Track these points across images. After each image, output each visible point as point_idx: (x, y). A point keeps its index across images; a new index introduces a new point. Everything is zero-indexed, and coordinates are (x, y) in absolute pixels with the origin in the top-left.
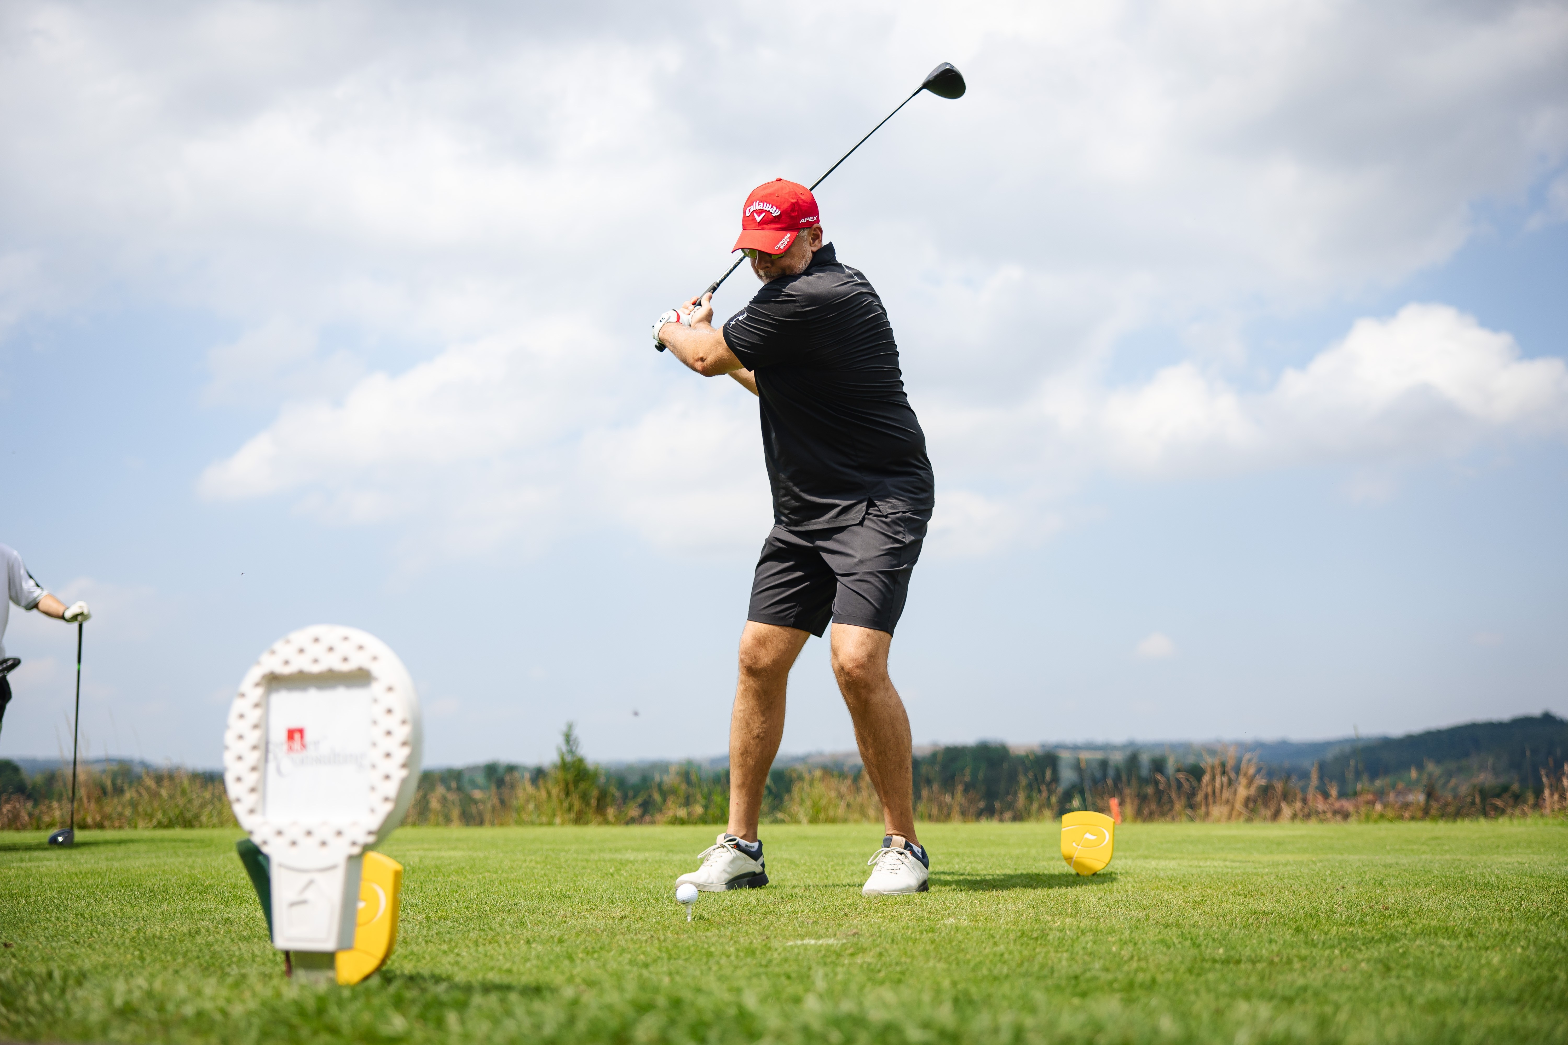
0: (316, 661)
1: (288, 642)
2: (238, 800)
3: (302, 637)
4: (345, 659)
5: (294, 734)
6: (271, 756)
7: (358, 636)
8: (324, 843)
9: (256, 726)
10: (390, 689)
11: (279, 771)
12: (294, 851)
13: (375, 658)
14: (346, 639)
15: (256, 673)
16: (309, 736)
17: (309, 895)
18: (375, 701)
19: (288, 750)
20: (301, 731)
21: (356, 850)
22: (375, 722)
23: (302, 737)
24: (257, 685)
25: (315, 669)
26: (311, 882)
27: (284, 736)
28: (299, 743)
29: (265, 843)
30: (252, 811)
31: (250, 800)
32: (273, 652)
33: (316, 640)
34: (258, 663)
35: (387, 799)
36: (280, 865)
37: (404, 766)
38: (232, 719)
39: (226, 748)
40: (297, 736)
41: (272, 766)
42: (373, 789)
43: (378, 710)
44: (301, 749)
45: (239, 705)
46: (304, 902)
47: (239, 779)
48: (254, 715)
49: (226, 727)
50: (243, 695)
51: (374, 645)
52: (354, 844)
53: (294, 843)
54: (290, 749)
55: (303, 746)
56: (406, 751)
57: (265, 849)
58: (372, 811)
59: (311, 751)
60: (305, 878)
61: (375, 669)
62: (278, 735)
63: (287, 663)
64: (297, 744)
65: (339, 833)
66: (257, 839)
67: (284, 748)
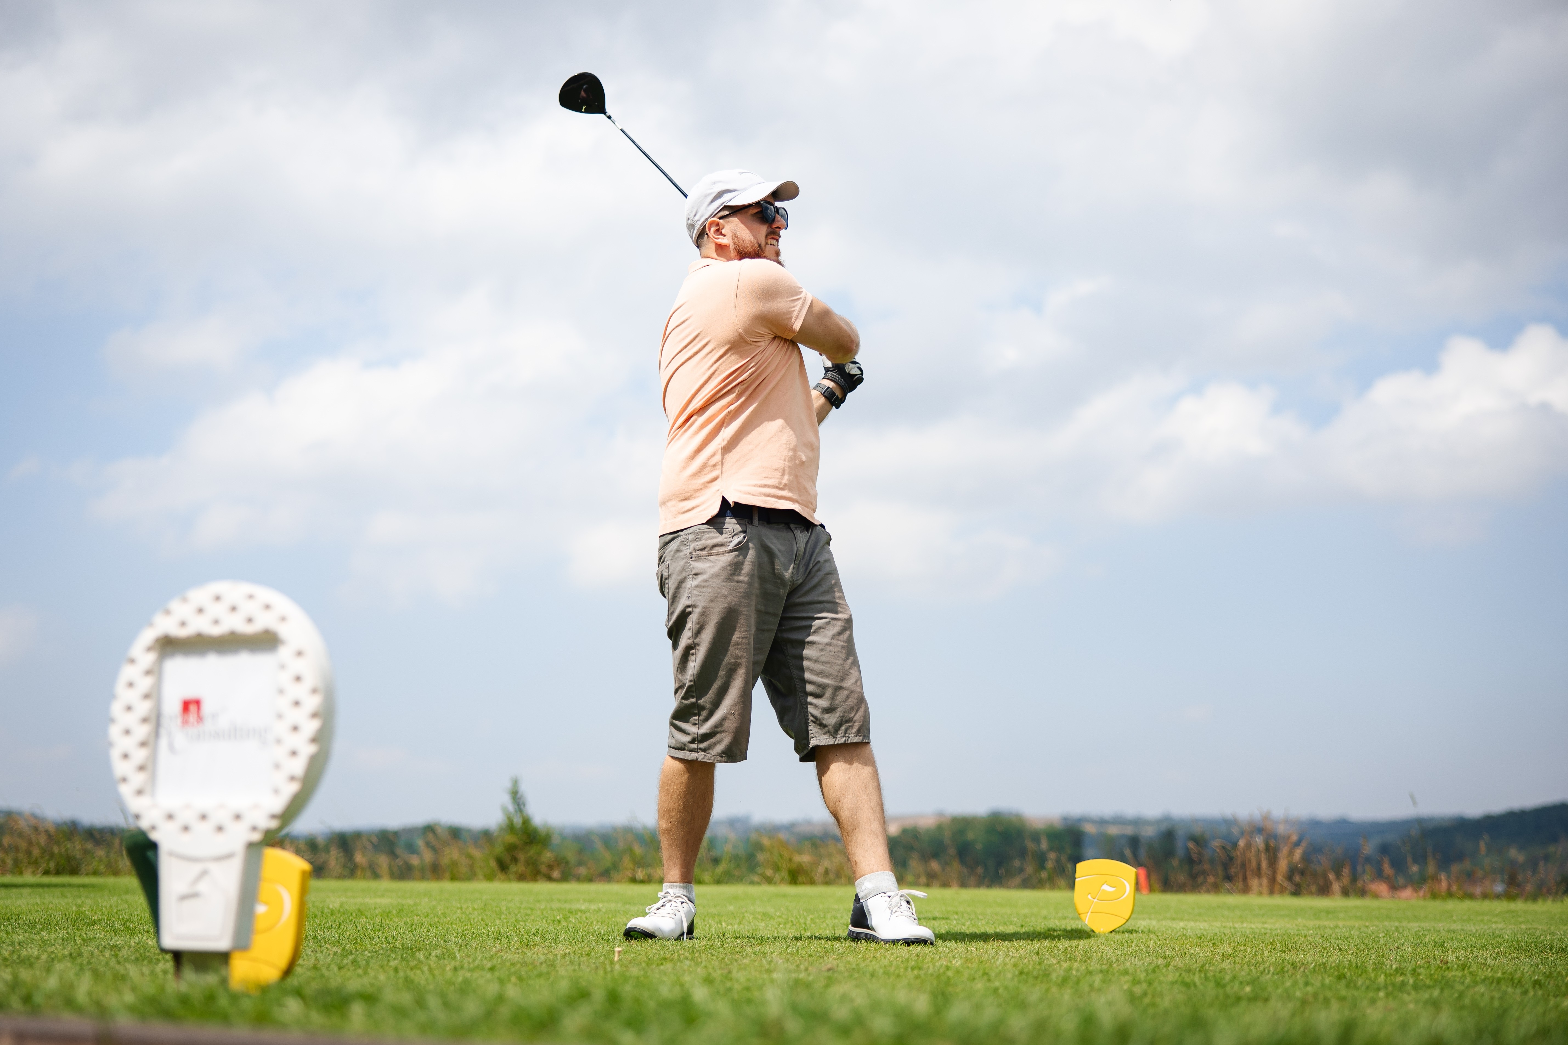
0: (216, 622)
1: (185, 600)
2: (124, 780)
3: (200, 595)
4: (250, 620)
5: (189, 706)
6: (163, 731)
7: (265, 594)
8: (220, 829)
9: (147, 696)
10: (300, 654)
11: (171, 748)
12: (186, 837)
13: (283, 619)
14: (251, 597)
15: (149, 636)
16: (206, 708)
17: (202, 887)
18: (282, 667)
19: (183, 723)
20: (197, 703)
21: (256, 837)
22: (281, 692)
23: (199, 709)
24: (149, 649)
25: (216, 631)
26: (204, 873)
27: (177, 707)
28: (196, 716)
29: (153, 828)
30: (140, 792)
31: (138, 779)
32: (168, 612)
33: (218, 598)
34: (150, 624)
35: (292, 778)
36: (171, 854)
37: (314, 740)
38: (120, 688)
39: (112, 720)
40: (193, 708)
41: (163, 742)
42: (277, 766)
43: (285, 678)
44: (198, 722)
45: (129, 672)
46: (195, 895)
47: (126, 756)
48: (145, 684)
49: (112, 696)
50: (132, 661)
51: (282, 604)
52: (254, 829)
53: (186, 828)
54: (185, 722)
55: (200, 719)
56: (315, 724)
57: (154, 836)
58: (276, 791)
59: (208, 725)
60: (197, 868)
61: (283, 630)
62: (172, 706)
63: (183, 624)
64: (192, 717)
65: (238, 817)
66: (144, 824)
67: (179, 721)
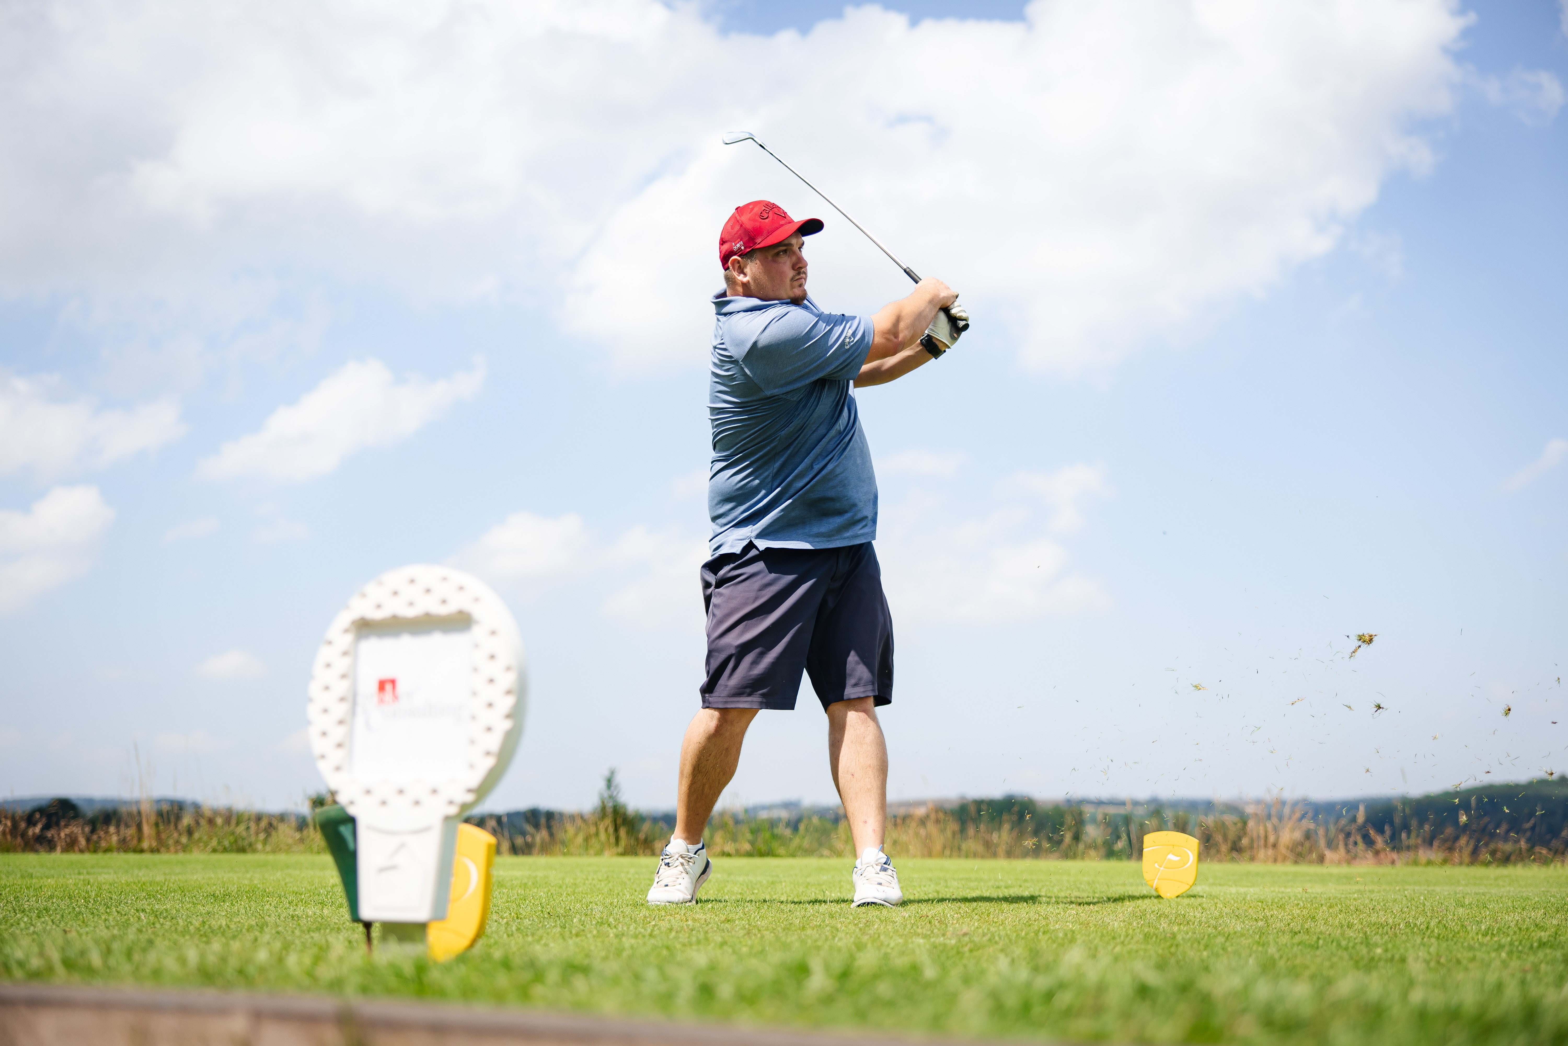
0: (411, 604)
1: (380, 583)
2: (323, 757)
3: (395, 578)
4: (444, 602)
5: (385, 685)
6: (359, 709)
7: (458, 577)
8: (417, 803)
9: (343, 676)
10: (493, 633)
11: (367, 725)
12: (383, 812)
13: (476, 600)
14: (445, 579)
15: (345, 618)
16: (401, 687)
17: (399, 860)
18: (477, 646)
19: (379, 702)
20: (393, 682)
21: (452, 812)
22: (475, 670)
23: (394, 687)
24: (346, 631)
25: (410, 613)
26: (403, 845)
27: (374, 687)
28: (391, 694)
29: (352, 803)
30: (338, 768)
31: (336, 756)
32: (364, 595)
33: (412, 581)
34: (347, 607)
35: (488, 753)
36: (370, 829)
37: (509, 716)
38: (318, 669)
39: (310, 700)
40: (388, 687)
41: (360, 720)
42: (473, 742)
43: (480, 657)
44: (393, 701)
45: (326, 654)
46: (395, 867)
47: (324, 734)
48: (342, 664)
49: (310, 677)
50: (329, 643)
51: (475, 586)
52: (452, 802)
53: (384, 803)
54: (381, 701)
55: (395, 697)
56: (510, 701)
57: (353, 811)
58: (472, 766)
59: (403, 703)
60: (395, 841)
61: (476, 611)
62: (368, 686)
63: (379, 607)
64: (388, 695)
65: (435, 791)
66: (342, 799)
67: (374, 699)
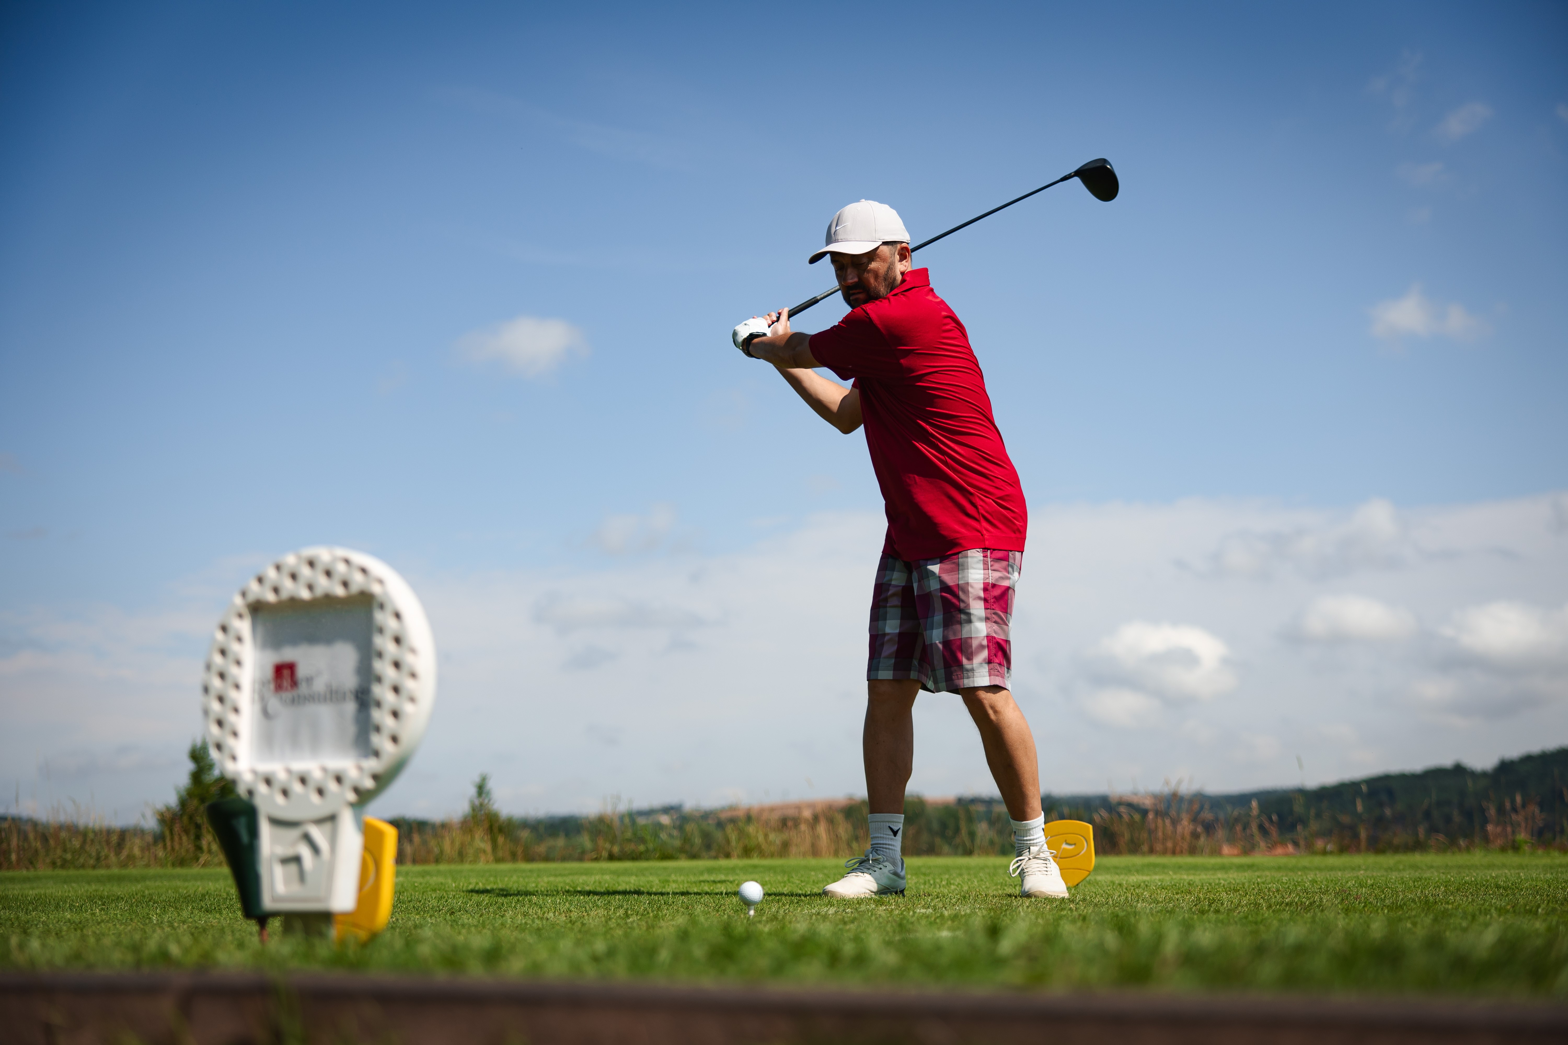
0: (310, 587)
2: (219, 747)
4: (345, 584)
5: (283, 670)
9: (238, 663)
10: (396, 615)
12: (285, 801)
13: (380, 581)
14: (345, 561)
15: (240, 601)
16: (302, 672)
18: (379, 629)
19: (277, 689)
20: (291, 667)
22: (379, 653)
23: (292, 673)
25: (310, 595)
26: (304, 836)
28: (289, 680)
29: (253, 793)
32: (260, 579)
33: (311, 564)
35: (393, 739)
36: (270, 819)
40: (286, 673)
43: (382, 640)
44: (292, 686)
45: (221, 640)
46: (295, 858)
47: (219, 723)
48: (236, 650)
50: (224, 629)
51: (377, 567)
52: (355, 789)
53: (285, 793)
54: (279, 687)
55: (294, 683)
57: (252, 800)
59: (303, 689)
60: (297, 831)
61: (381, 592)
63: (276, 590)
64: (286, 681)
65: (339, 779)
66: (243, 789)
67: (272, 686)
